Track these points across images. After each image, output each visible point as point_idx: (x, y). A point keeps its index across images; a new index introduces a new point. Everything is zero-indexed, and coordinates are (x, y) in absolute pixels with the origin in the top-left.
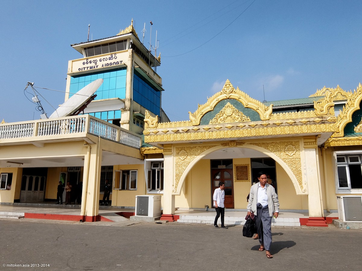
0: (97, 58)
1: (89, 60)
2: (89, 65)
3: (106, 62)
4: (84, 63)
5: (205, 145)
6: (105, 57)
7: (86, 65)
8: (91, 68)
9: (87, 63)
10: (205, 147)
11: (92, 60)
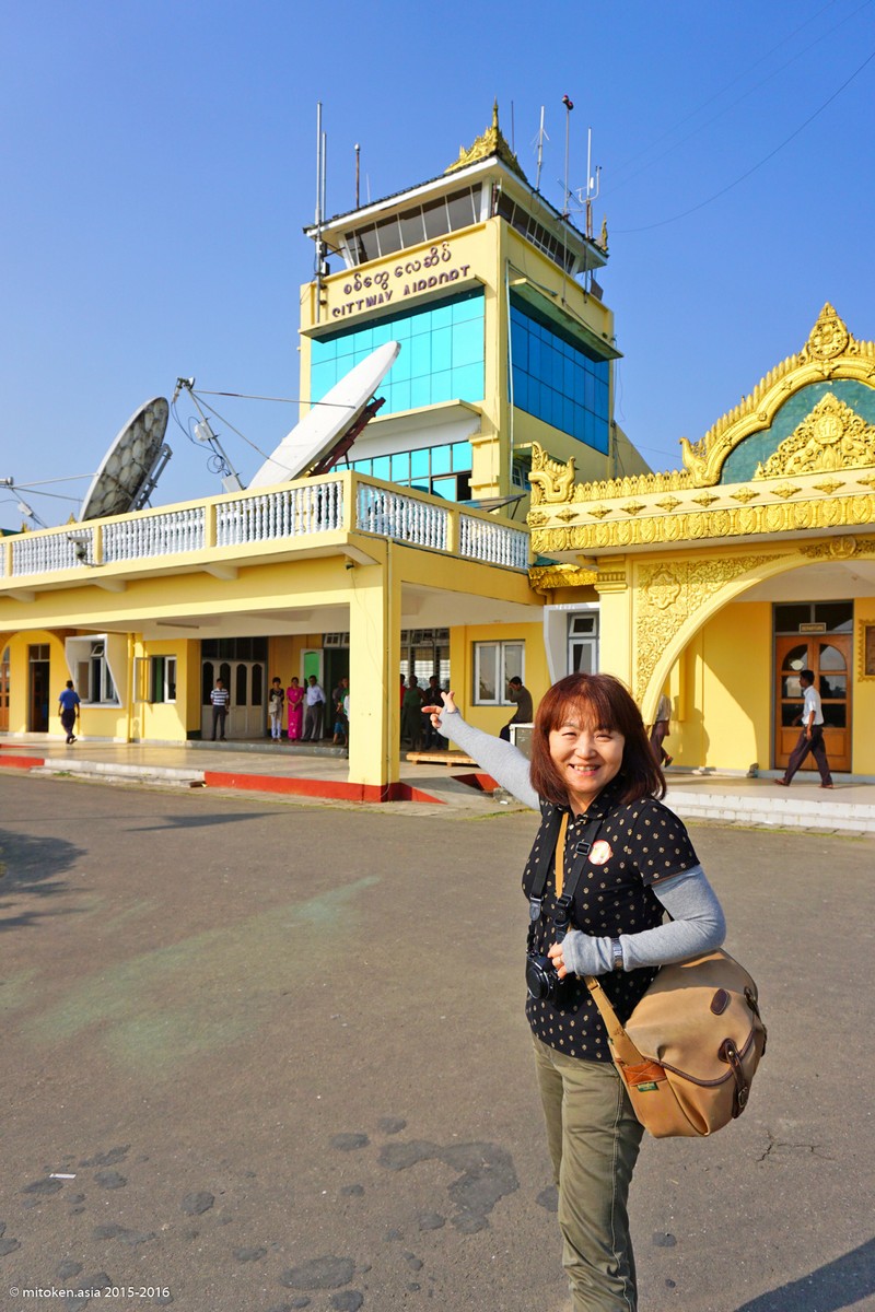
0: (391, 266)
1: (364, 276)
2: (365, 293)
3: (416, 277)
4: (347, 291)
5: (741, 555)
6: (411, 259)
7: (355, 296)
8: (370, 302)
9: (357, 288)
10: (742, 561)
11: (372, 273)
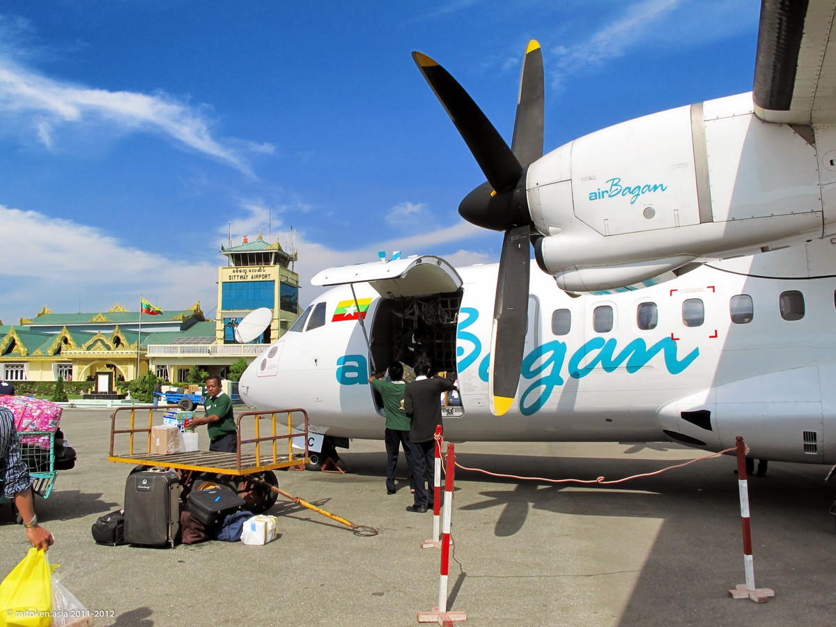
0: (247, 268)
1: (239, 269)
2: (239, 274)
3: (254, 274)
4: (234, 272)
6: (254, 269)
7: (236, 274)
8: (241, 277)
9: (237, 271)
11: (242, 269)
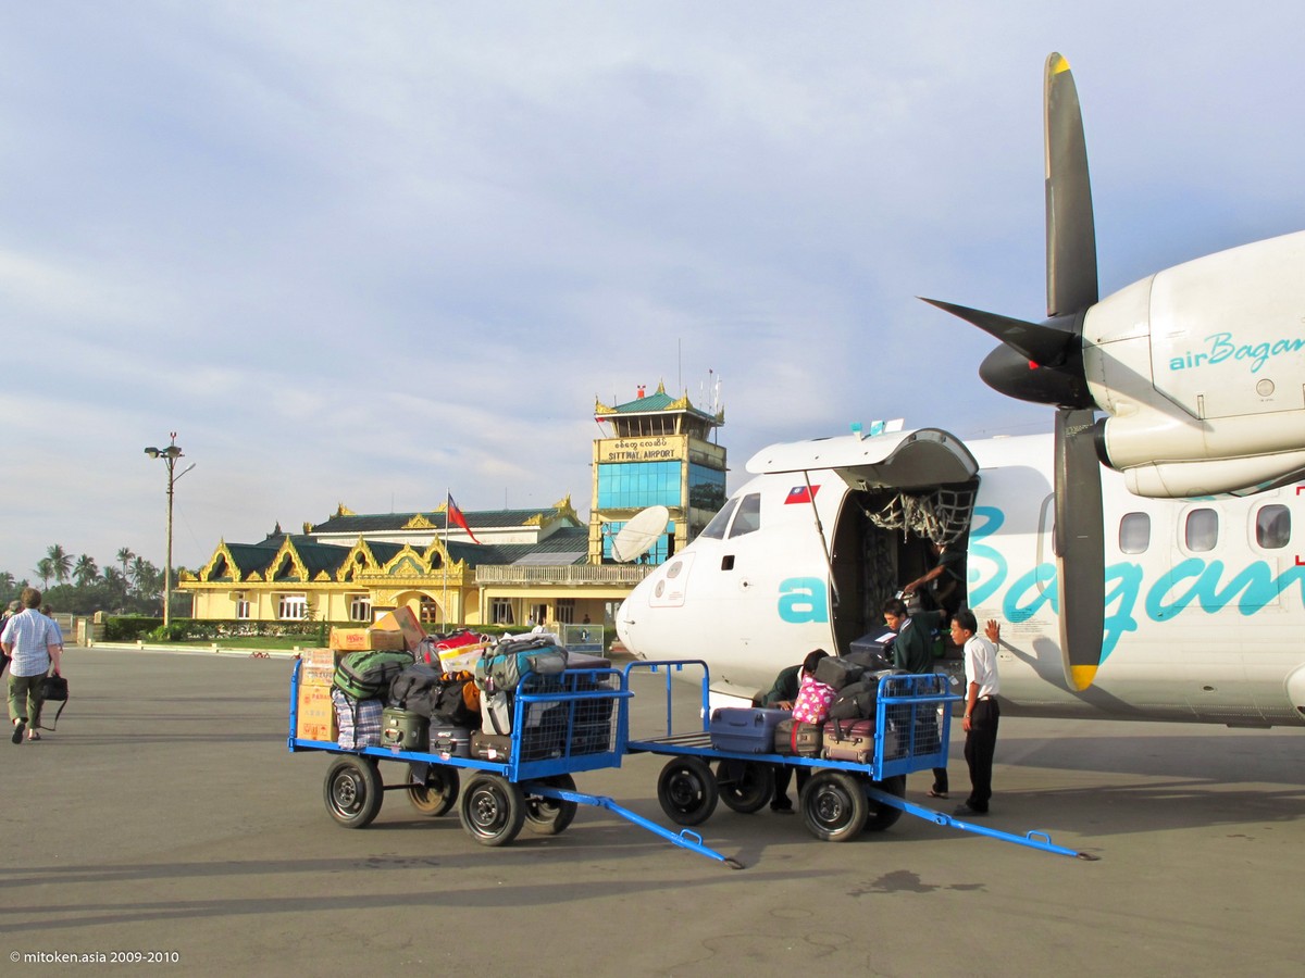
0: (638, 441)
1: (625, 442)
2: (625, 450)
3: (649, 449)
4: (617, 446)
6: (649, 441)
7: (620, 450)
8: (629, 455)
9: (622, 445)
11: (630, 442)
